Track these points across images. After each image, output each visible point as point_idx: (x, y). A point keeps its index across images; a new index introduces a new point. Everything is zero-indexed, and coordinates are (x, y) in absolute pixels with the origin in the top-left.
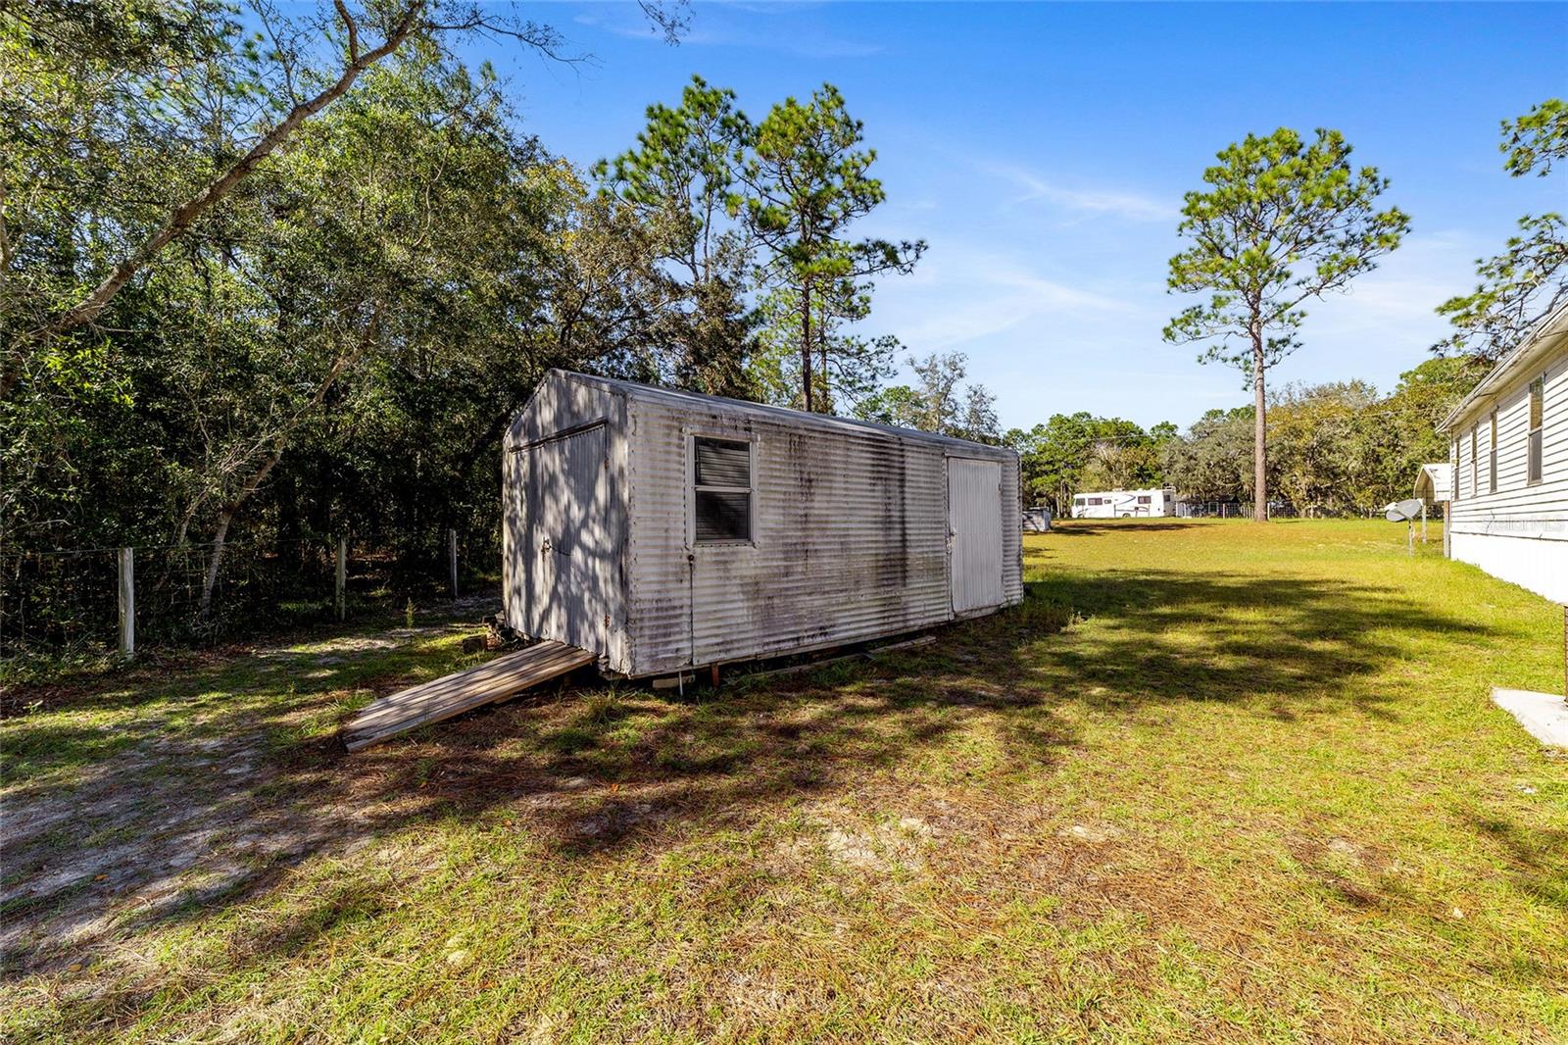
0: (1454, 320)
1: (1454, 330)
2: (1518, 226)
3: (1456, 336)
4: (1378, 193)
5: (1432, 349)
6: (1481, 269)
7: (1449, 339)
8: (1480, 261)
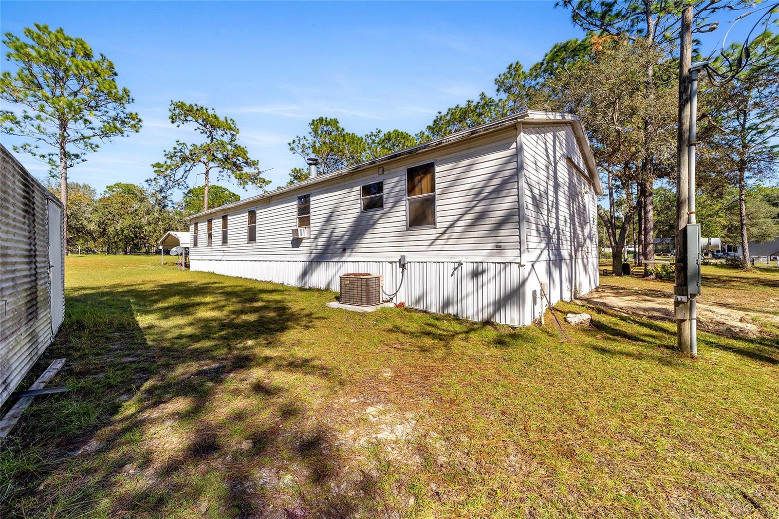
0: (155, 171)
1: (155, 175)
2: (176, 143)
3: (155, 178)
4: (129, 103)
5: (147, 181)
6: (165, 155)
7: (153, 179)
8: (165, 151)
